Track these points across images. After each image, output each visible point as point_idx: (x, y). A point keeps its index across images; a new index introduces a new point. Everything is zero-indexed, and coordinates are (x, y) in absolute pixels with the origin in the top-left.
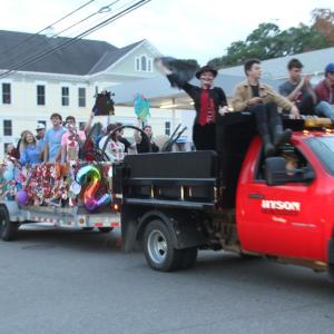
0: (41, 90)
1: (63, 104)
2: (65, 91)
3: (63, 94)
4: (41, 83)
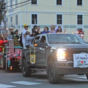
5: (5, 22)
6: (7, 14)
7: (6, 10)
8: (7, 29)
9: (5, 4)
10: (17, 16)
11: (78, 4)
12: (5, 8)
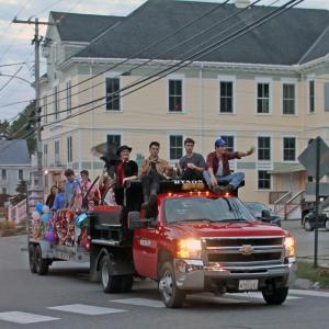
0: (226, 89)
1: (260, 110)
2: (263, 90)
3: (260, 95)
4: (226, 78)
5: (40, 155)
6: (45, 135)
7: (42, 123)
8: (46, 172)
9: (40, 111)
10: (70, 140)
11: (222, 110)
12: (39, 120)
